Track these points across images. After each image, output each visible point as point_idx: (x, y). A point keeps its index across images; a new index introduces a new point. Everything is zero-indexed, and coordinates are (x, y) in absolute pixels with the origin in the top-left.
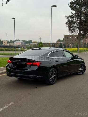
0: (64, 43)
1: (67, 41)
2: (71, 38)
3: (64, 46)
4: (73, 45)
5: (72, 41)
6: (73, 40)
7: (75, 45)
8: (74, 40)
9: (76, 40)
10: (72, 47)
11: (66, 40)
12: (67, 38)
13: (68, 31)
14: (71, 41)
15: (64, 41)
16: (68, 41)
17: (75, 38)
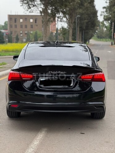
0: (7, 31)
1: (13, 26)
2: (21, 20)
3: (9, 38)
4: (26, 35)
5: (24, 27)
6: (26, 27)
7: (31, 35)
8: (29, 27)
9: (32, 27)
10: (24, 40)
11: (11, 26)
12: (13, 20)
13: (21, 4)
14: (21, 27)
15: (8, 28)
16: (16, 26)
17: (31, 20)
